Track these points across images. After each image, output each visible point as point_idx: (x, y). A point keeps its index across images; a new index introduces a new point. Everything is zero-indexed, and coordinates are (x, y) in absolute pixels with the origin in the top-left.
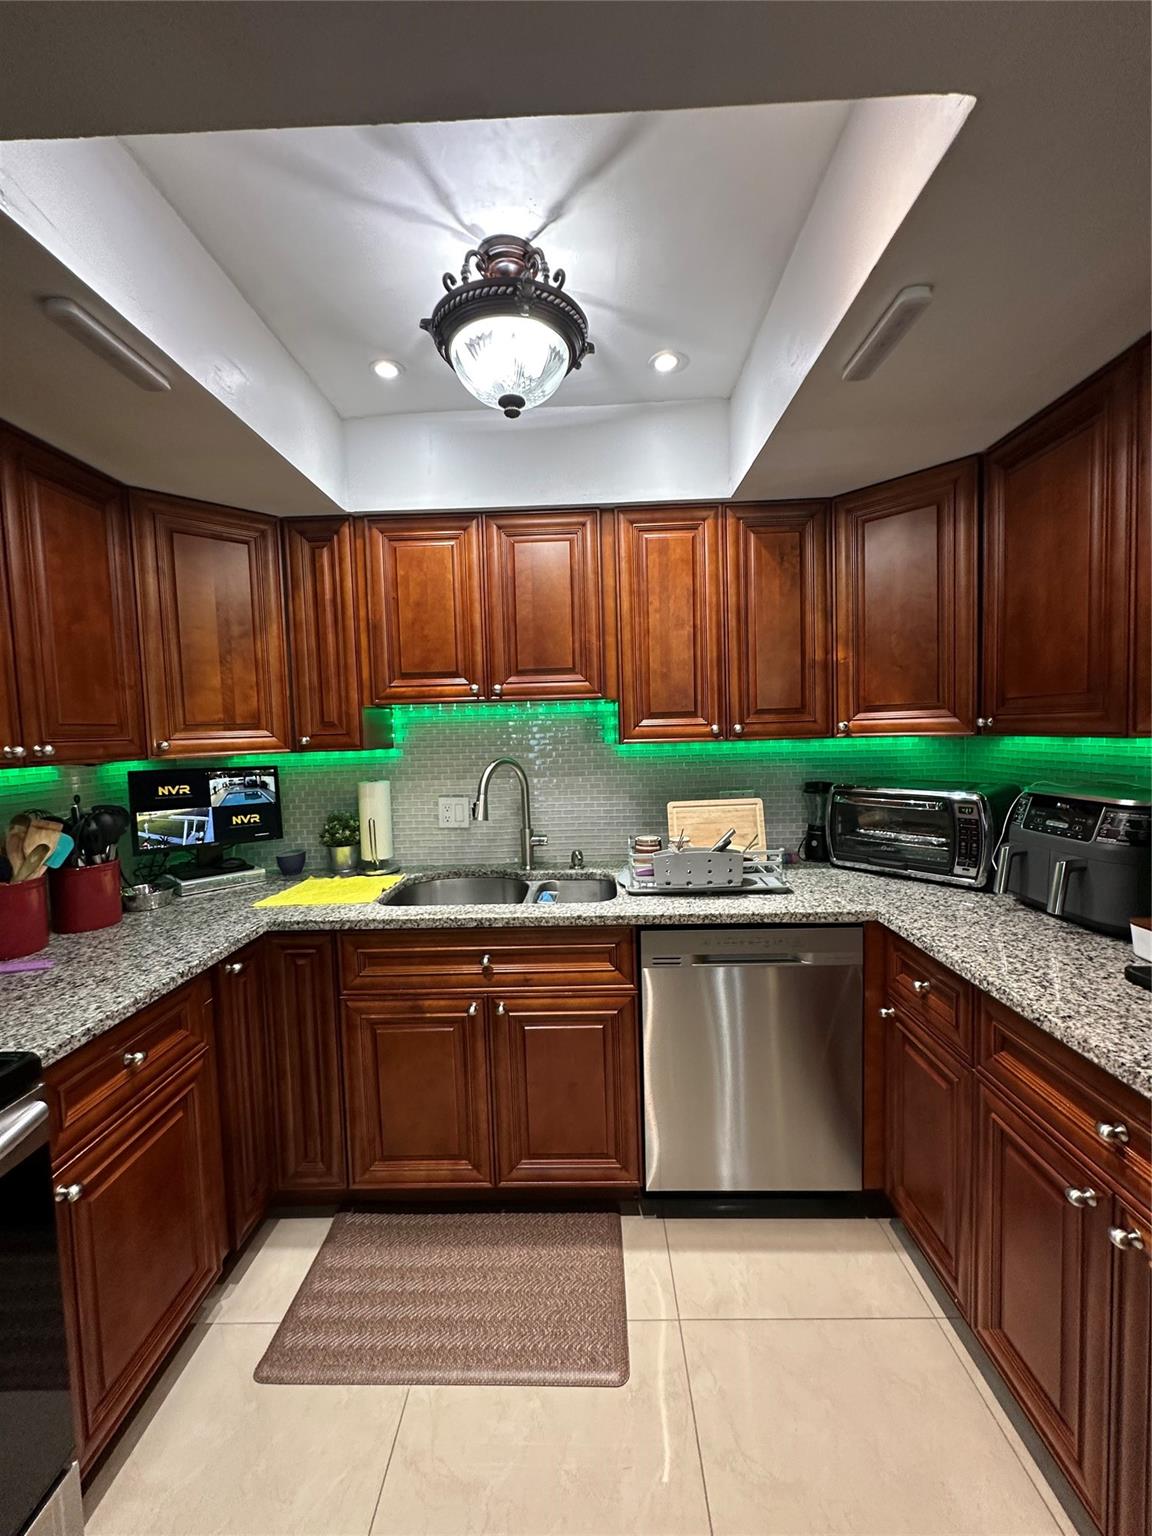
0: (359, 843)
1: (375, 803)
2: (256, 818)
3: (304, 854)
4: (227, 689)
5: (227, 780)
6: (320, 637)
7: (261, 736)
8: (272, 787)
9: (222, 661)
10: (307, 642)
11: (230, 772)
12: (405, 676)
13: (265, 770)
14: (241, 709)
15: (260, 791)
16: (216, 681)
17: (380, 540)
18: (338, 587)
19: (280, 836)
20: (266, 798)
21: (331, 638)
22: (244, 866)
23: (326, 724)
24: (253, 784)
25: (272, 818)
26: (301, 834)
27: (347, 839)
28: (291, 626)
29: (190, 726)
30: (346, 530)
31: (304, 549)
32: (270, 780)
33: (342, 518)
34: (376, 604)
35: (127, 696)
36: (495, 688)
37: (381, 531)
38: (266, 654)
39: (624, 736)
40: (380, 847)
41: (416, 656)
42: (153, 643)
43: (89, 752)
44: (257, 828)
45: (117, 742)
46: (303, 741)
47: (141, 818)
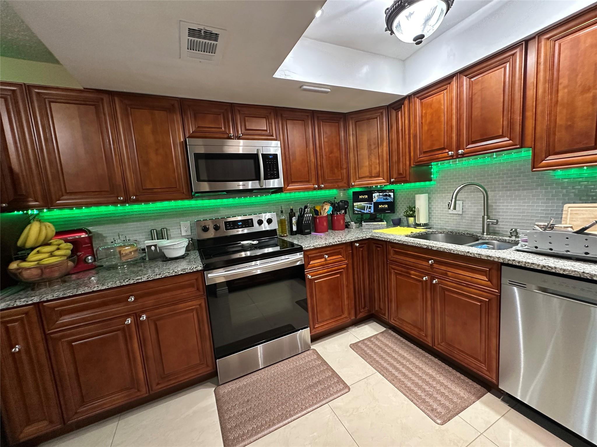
0: (415, 217)
1: (421, 202)
3: (400, 218)
4: (370, 166)
5: (378, 194)
6: (398, 144)
7: (381, 180)
8: (392, 196)
9: (369, 157)
10: (395, 146)
11: (379, 191)
12: (427, 151)
13: (390, 191)
14: (374, 172)
15: (388, 198)
16: (367, 164)
17: (418, 101)
18: (403, 125)
19: (394, 213)
20: (390, 200)
21: (401, 143)
22: (381, 221)
23: (400, 174)
24: (386, 195)
25: (392, 207)
26: (400, 213)
27: (411, 215)
28: (390, 142)
29: (360, 178)
30: (406, 102)
31: (394, 113)
32: (392, 194)
33: (405, 98)
34: (416, 127)
35: (345, 171)
36: (460, 151)
37: (418, 98)
38: (382, 152)
39: (533, 167)
40: (422, 219)
41: (429, 143)
42: (351, 155)
43: (334, 186)
44: (387, 209)
45: (341, 184)
46: (393, 180)
47: (355, 204)
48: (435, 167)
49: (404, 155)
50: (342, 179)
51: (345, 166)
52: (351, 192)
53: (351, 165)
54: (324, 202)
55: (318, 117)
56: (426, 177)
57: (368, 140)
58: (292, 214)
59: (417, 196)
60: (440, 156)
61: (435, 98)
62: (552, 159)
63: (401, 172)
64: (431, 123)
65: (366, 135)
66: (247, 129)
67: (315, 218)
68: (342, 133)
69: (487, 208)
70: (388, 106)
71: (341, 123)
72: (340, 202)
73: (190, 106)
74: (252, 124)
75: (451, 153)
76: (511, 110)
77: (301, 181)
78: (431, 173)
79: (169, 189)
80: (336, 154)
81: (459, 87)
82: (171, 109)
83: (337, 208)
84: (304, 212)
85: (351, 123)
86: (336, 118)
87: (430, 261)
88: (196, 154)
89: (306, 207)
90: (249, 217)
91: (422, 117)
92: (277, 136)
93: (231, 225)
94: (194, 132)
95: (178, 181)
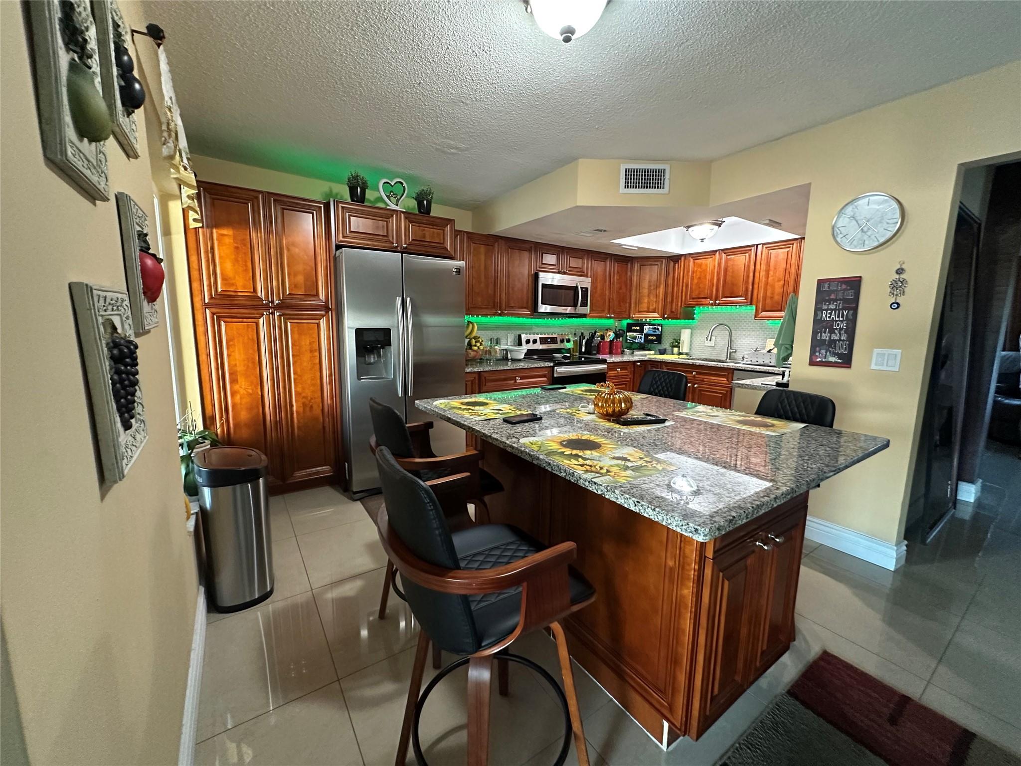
0: (679, 347)
1: (685, 335)
2: (655, 338)
3: (666, 350)
4: (649, 302)
5: (649, 327)
6: (673, 289)
7: (656, 315)
8: (660, 330)
9: (648, 296)
10: (670, 289)
11: (649, 324)
12: (693, 298)
13: (659, 325)
14: (651, 308)
15: (657, 331)
16: (646, 301)
17: (691, 260)
18: (679, 274)
19: (660, 344)
20: (658, 333)
21: (675, 288)
22: (649, 350)
23: (672, 312)
24: (655, 328)
25: (659, 339)
26: (666, 344)
27: (676, 345)
28: (666, 286)
29: (639, 312)
30: (683, 258)
31: (672, 264)
32: (660, 328)
33: (682, 255)
34: (688, 278)
35: (627, 305)
36: (717, 302)
37: (692, 258)
38: (659, 293)
39: (755, 317)
40: (685, 349)
41: (697, 292)
42: (633, 292)
43: (619, 317)
44: (654, 341)
45: (624, 315)
46: (666, 316)
47: (628, 334)
48: (697, 310)
49: (677, 297)
50: (625, 311)
51: (628, 301)
52: (625, 322)
53: (633, 301)
54: (607, 330)
55: (615, 259)
56: (690, 316)
57: (649, 282)
58: (582, 336)
59: (683, 330)
60: (703, 302)
61: (703, 261)
62: (764, 314)
63: (674, 310)
64: (699, 278)
65: (647, 278)
66: (570, 267)
67: (600, 342)
68: (629, 274)
69: (731, 341)
70: (668, 257)
71: (629, 265)
72: (619, 330)
73: (539, 248)
74: (574, 263)
75: (711, 302)
76: (747, 282)
77: (599, 310)
78: (694, 314)
79: (523, 308)
80: (624, 290)
81: (720, 259)
82: (530, 251)
83: (617, 336)
84: (593, 336)
85: (636, 267)
86: (626, 260)
87: (694, 373)
88: (542, 284)
89: (595, 332)
90: (555, 336)
91: (693, 272)
92: (587, 273)
93: (543, 341)
94: (539, 267)
95: (527, 302)
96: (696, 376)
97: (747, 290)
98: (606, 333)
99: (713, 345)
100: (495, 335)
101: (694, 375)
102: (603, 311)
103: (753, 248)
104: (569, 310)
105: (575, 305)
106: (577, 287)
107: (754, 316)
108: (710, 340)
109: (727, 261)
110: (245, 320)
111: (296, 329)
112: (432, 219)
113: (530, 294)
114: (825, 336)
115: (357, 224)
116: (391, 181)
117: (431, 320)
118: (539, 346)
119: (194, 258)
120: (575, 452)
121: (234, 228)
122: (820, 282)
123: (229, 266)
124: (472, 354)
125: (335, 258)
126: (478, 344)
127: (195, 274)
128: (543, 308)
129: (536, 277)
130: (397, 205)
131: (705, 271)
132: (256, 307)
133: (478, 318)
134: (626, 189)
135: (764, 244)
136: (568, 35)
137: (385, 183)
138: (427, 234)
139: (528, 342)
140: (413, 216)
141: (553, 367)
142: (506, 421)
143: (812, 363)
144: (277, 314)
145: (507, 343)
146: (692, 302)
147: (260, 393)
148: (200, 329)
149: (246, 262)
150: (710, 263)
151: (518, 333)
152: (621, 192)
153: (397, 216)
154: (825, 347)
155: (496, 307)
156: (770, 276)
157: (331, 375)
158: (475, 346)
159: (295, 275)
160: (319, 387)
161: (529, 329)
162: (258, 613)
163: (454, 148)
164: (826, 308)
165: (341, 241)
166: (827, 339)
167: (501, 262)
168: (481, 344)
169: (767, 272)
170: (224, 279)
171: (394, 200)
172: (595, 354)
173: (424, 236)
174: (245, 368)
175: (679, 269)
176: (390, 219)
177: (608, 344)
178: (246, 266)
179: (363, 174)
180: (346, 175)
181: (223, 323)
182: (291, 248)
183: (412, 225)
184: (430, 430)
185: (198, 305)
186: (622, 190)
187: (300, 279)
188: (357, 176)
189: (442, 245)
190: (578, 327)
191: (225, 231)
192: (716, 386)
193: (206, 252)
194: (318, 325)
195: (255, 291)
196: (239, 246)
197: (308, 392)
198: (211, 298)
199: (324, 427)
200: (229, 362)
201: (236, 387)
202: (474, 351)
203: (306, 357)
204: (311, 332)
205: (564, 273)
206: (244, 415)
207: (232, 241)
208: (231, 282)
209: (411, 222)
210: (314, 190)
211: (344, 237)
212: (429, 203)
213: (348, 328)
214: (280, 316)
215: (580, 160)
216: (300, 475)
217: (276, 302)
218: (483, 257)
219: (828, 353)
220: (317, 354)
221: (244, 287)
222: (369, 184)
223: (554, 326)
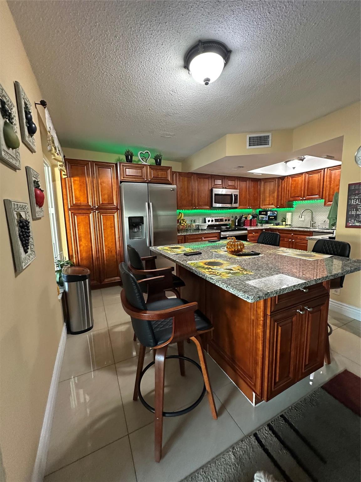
0: (286, 222)
1: (289, 216)
3: (279, 223)
4: (269, 200)
5: (270, 212)
6: (282, 193)
7: (273, 206)
8: (276, 213)
9: (269, 197)
10: (280, 194)
11: (270, 211)
12: (292, 197)
13: (275, 211)
14: (271, 203)
16: (268, 199)
17: (291, 178)
18: (284, 186)
19: (276, 220)
20: (275, 215)
21: (283, 193)
22: (271, 223)
23: (281, 204)
24: (273, 213)
25: (276, 218)
26: (279, 220)
27: (284, 221)
28: (278, 192)
29: (264, 205)
30: (286, 178)
31: (281, 181)
32: (276, 212)
33: (286, 176)
34: (289, 187)
35: (259, 202)
36: (304, 198)
37: (291, 177)
38: (275, 195)
40: (289, 222)
41: (294, 194)
42: (262, 196)
43: (254, 208)
44: (273, 219)
45: (257, 207)
46: (278, 207)
47: (260, 216)
48: (295, 203)
49: (284, 197)
50: (258, 205)
51: (259, 200)
52: (258, 210)
53: (261, 199)
54: (249, 214)
55: (251, 180)
56: (291, 206)
57: (269, 190)
58: (236, 218)
59: (287, 213)
60: (297, 199)
61: (297, 178)
62: (329, 203)
64: (295, 187)
65: (268, 188)
66: (228, 185)
67: (245, 220)
68: (259, 186)
69: (312, 218)
70: (278, 178)
71: (259, 183)
72: (255, 214)
73: (213, 177)
74: (230, 183)
75: (301, 198)
76: (320, 187)
77: (244, 205)
78: (293, 205)
79: (206, 205)
80: (256, 195)
81: (305, 177)
82: (208, 178)
83: (254, 217)
84: (241, 217)
85: (263, 183)
86: (257, 180)
87: (292, 234)
88: (215, 194)
89: (242, 216)
90: (223, 218)
91: (292, 184)
92: (237, 187)
93: (216, 220)
94: (213, 186)
95: (208, 202)
96: (294, 235)
97: (320, 191)
98: (248, 216)
99: (303, 220)
100: (193, 218)
101: (293, 235)
102: (246, 205)
103: (322, 170)
104: (229, 205)
105: (231, 203)
106: (232, 195)
107: (324, 205)
108: (301, 218)
109: (309, 177)
110: (84, 215)
111: (105, 218)
112: (162, 167)
113: (209, 199)
114: (354, 213)
115: (129, 172)
116: (144, 152)
117: (161, 213)
118: (214, 223)
119: (64, 190)
120: (209, 267)
121: (79, 177)
122: (350, 185)
123: (78, 192)
124: (181, 227)
125: (120, 187)
126: (184, 223)
127: (65, 197)
128: (215, 205)
129: (212, 190)
130: (146, 162)
131: (298, 183)
132: (88, 209)
133: (185, 211)
134: (250, 147)
135: (328, 168)
136: (207, 82)
137: (141, 153)
138: (160, 174)
139: (209, 221)
140: (153, 167)
141: (220, 232)
142: (185, 254)
143: (347, 227)
144: (97, 212)
145: (199, 222)
146: (291, 199)
147: (90, 245)
148: (67, 219)
149: (84, 191)
150: (300, 179)
151: (204, 217)
152: (247, 148)
153: (146, 167)
154: (354, 218)
155: (192, 206)
156: (332, 184)
157: (119, 238)
158: (183, 223)
159: (104, 195)
160: (115, 243)
161: (209, 215)
162: (87, 335)
163: (168, 135)
164: (353, 198)
165: (122, 180)
166: (355, 214)
167: (195, 184)
168: (185, 223)
169: (330, 181)
170: (76, 198)
171: (145, 160)
172: (243, 226)
173: (158, 175)
174: (84, 235)
175: (284, 184)
176: (143, 169)
177: (249, 222)
178: (84, 192)
179: (132, 150)
180: (124, 151)
181: (76, 217)
182: (102, 184)
183: (153, 171)
184: (155, 259)
185: (66, 209)
186: (248, 147)
187: (106, 196)
188: (129, 151)
189: (166, 179)
190: (234, 213)
191: (76, 179)
192: (303, 240)
193: (69, 188)
194: (114, 216)
195: (88, 203)
196: (82, 184)
197: (110, 245)
198: (71, 206)
199: (117, 260)
200: (78, 233)
201: (81, 243)
202: (182, 226)
203: (109, 231)
204: (111, 219)
205: (226, 188)
206: (84, 255)
207: (79, 182)
208: (78, 199)
209: (152, 169)
210: (112, 159)
211: (123, 178)
212: (160, 160)
213: (125, 217)
214: (98, 213)
215: (227, 135)
216: (107, 281)
217: (96, 207)
218: (186, 183)
219: (355, 221)
220: (113, 228)
221: (84, 201)
222: (134, 154)
223: (222, 213)
